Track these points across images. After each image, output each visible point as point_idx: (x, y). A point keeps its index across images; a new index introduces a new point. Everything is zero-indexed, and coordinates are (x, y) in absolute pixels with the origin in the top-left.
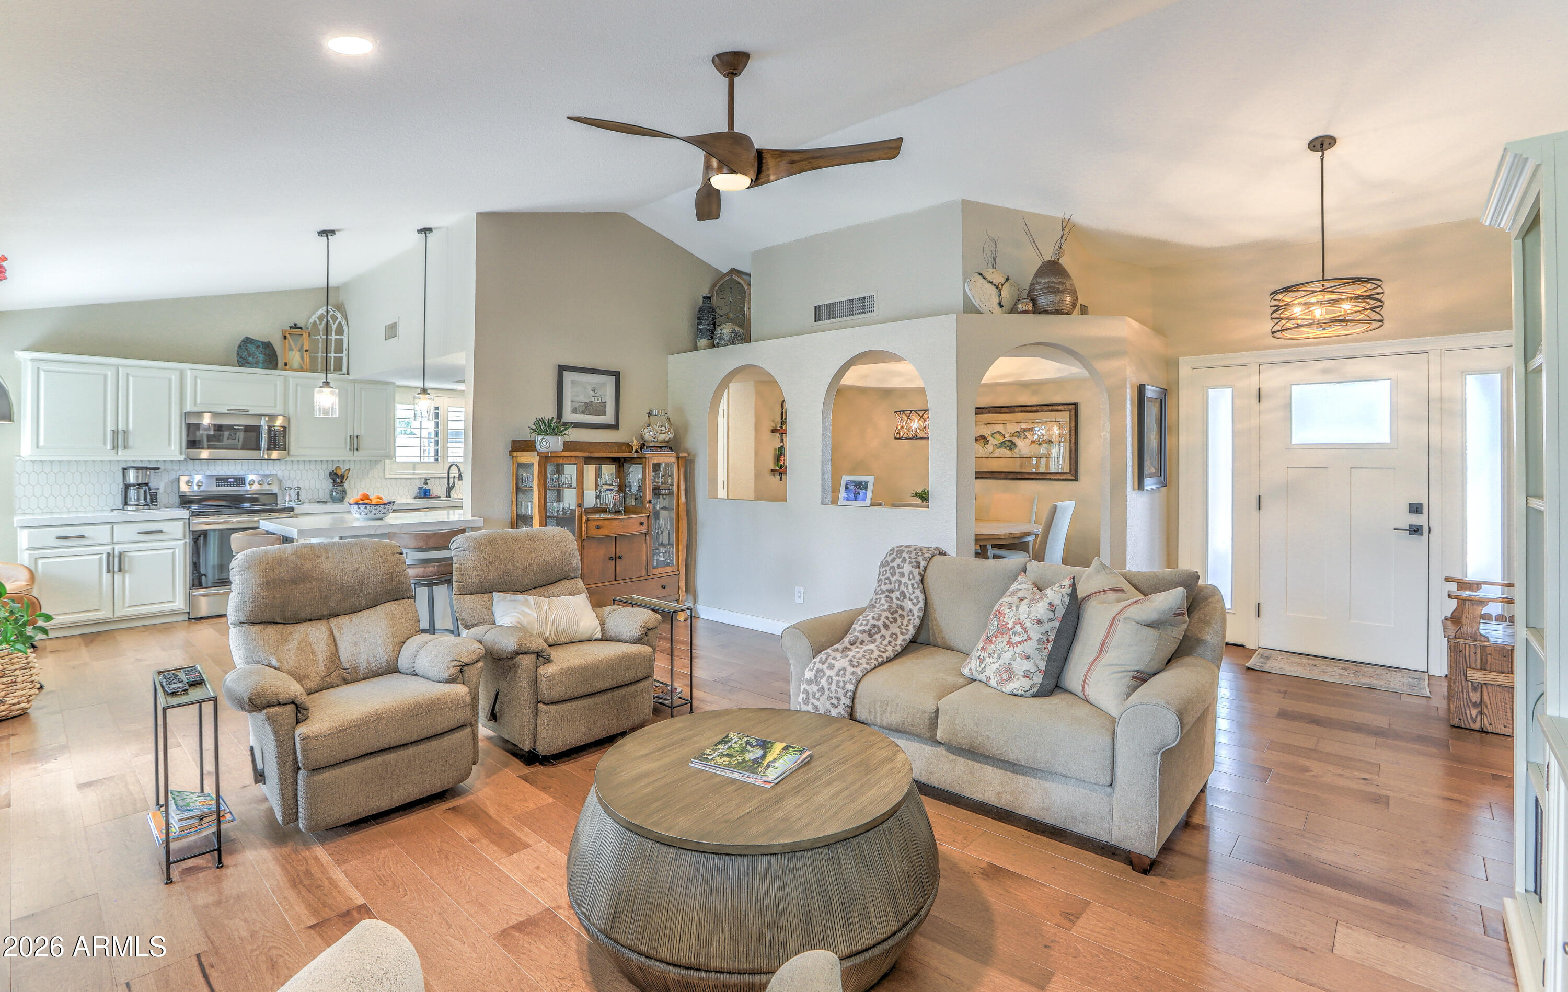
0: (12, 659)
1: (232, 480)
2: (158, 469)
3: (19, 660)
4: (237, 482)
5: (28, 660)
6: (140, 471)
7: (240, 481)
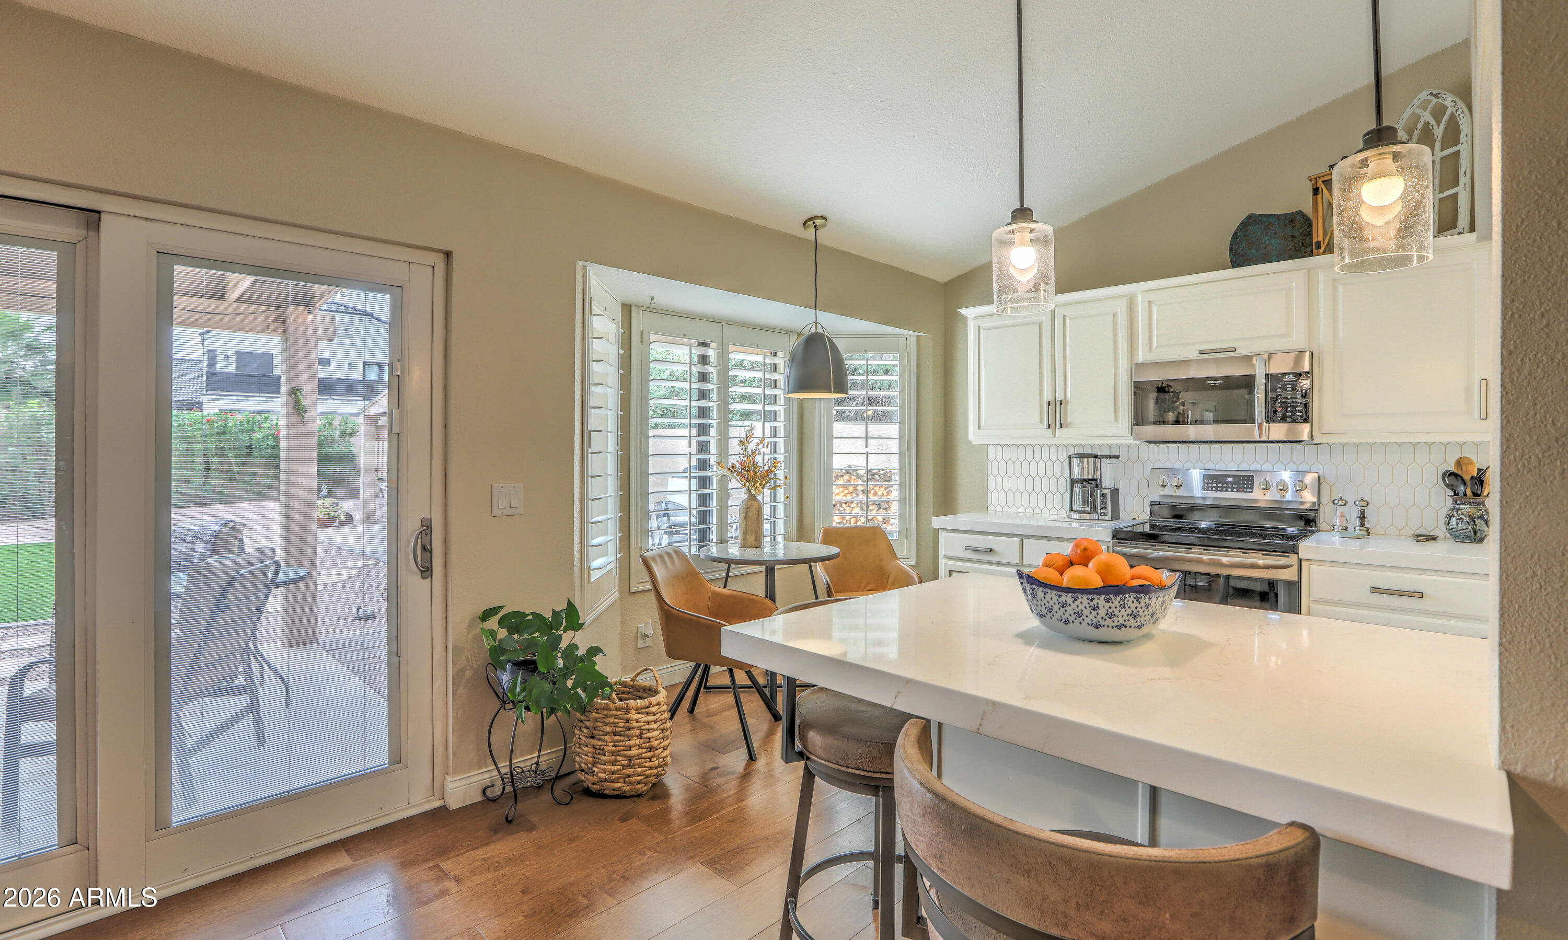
0: (607, 716)
1: (1231, 480)
2: (1117, 457)
3: (616, 721)
4: (1239, 484)
5: (627, 725)
6: (1085, 460)
7: (1245, 482)
